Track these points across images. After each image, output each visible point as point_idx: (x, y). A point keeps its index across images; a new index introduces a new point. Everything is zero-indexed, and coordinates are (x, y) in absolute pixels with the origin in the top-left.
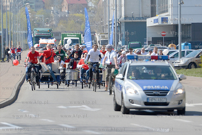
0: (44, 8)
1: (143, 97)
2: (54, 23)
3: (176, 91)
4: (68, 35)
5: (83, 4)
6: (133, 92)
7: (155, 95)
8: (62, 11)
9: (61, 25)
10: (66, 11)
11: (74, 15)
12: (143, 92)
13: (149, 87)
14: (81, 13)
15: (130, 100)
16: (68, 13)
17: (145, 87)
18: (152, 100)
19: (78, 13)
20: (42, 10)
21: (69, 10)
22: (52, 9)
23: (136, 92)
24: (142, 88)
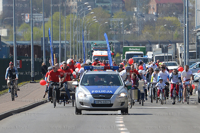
0: (123, 8)
1: (91, 100)
2: (137, 29)
3: (119, 94)
4: (130, 49)
5: (177, 4)
6: (83, 95)
7: (100, 98)
8: (149, 13)
9: (146, 32)
10: (154, 13)
11: (164, 18)
12: (91, 96)
13: (96, 92)
14: (174, 15)
15: (80, 102)
16: (157, 16)
17: (92, 92)
18: (98, 102)
19: (170, 16)
20: (120, 12)
21: (157, 12)
22: (136, 10)
23: (85, 95)
24: (91, 92)
